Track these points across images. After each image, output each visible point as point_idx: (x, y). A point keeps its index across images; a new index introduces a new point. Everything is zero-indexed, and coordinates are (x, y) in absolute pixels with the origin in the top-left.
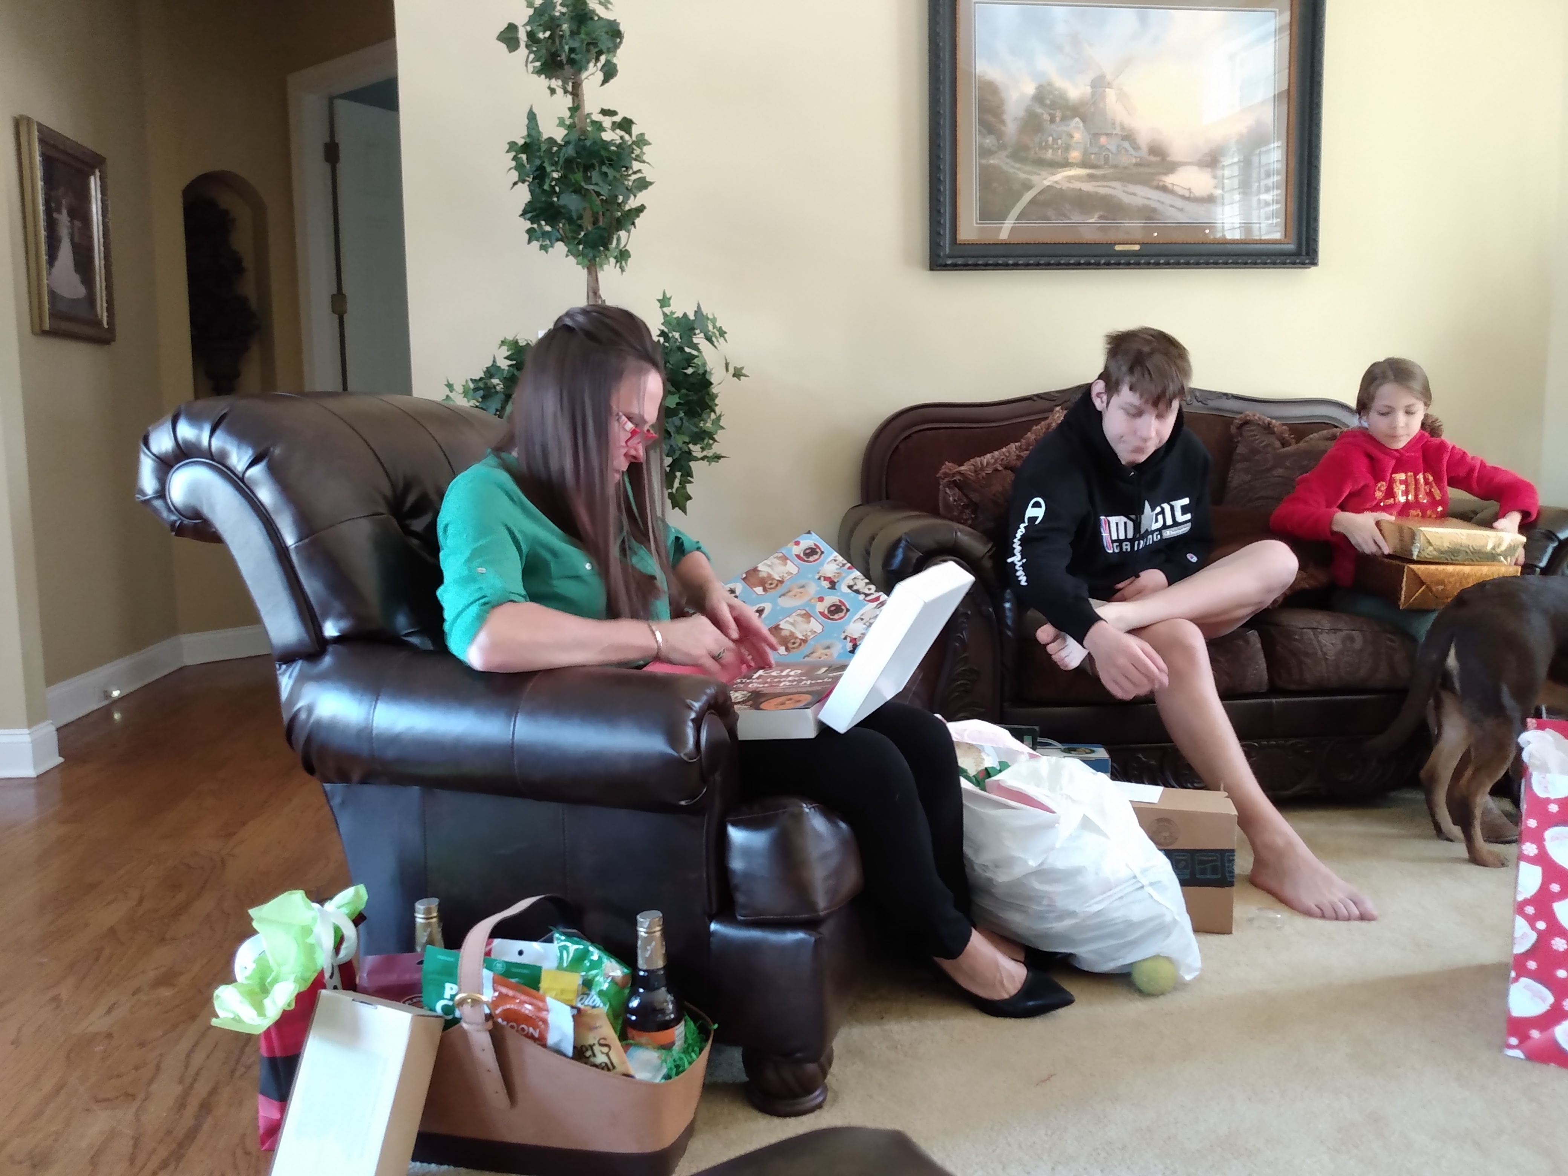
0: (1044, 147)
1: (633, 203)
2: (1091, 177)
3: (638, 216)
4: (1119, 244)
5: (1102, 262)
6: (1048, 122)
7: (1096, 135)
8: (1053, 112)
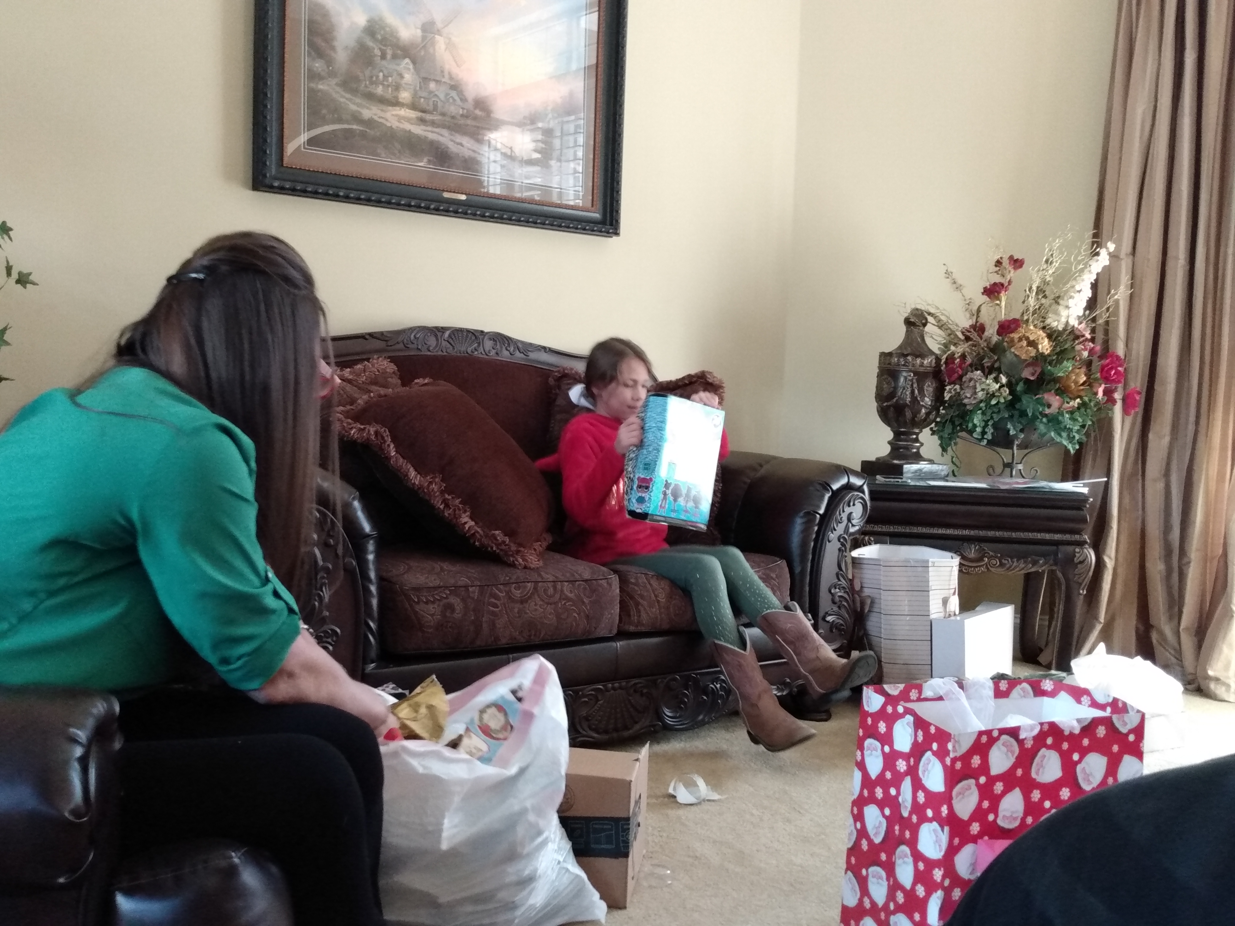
0: (374, 82)
2: (422, 121)
4: (447, 191)
5: (432, 207)
6: (379, 58)
7: (426, 80)
8: (384, 48)
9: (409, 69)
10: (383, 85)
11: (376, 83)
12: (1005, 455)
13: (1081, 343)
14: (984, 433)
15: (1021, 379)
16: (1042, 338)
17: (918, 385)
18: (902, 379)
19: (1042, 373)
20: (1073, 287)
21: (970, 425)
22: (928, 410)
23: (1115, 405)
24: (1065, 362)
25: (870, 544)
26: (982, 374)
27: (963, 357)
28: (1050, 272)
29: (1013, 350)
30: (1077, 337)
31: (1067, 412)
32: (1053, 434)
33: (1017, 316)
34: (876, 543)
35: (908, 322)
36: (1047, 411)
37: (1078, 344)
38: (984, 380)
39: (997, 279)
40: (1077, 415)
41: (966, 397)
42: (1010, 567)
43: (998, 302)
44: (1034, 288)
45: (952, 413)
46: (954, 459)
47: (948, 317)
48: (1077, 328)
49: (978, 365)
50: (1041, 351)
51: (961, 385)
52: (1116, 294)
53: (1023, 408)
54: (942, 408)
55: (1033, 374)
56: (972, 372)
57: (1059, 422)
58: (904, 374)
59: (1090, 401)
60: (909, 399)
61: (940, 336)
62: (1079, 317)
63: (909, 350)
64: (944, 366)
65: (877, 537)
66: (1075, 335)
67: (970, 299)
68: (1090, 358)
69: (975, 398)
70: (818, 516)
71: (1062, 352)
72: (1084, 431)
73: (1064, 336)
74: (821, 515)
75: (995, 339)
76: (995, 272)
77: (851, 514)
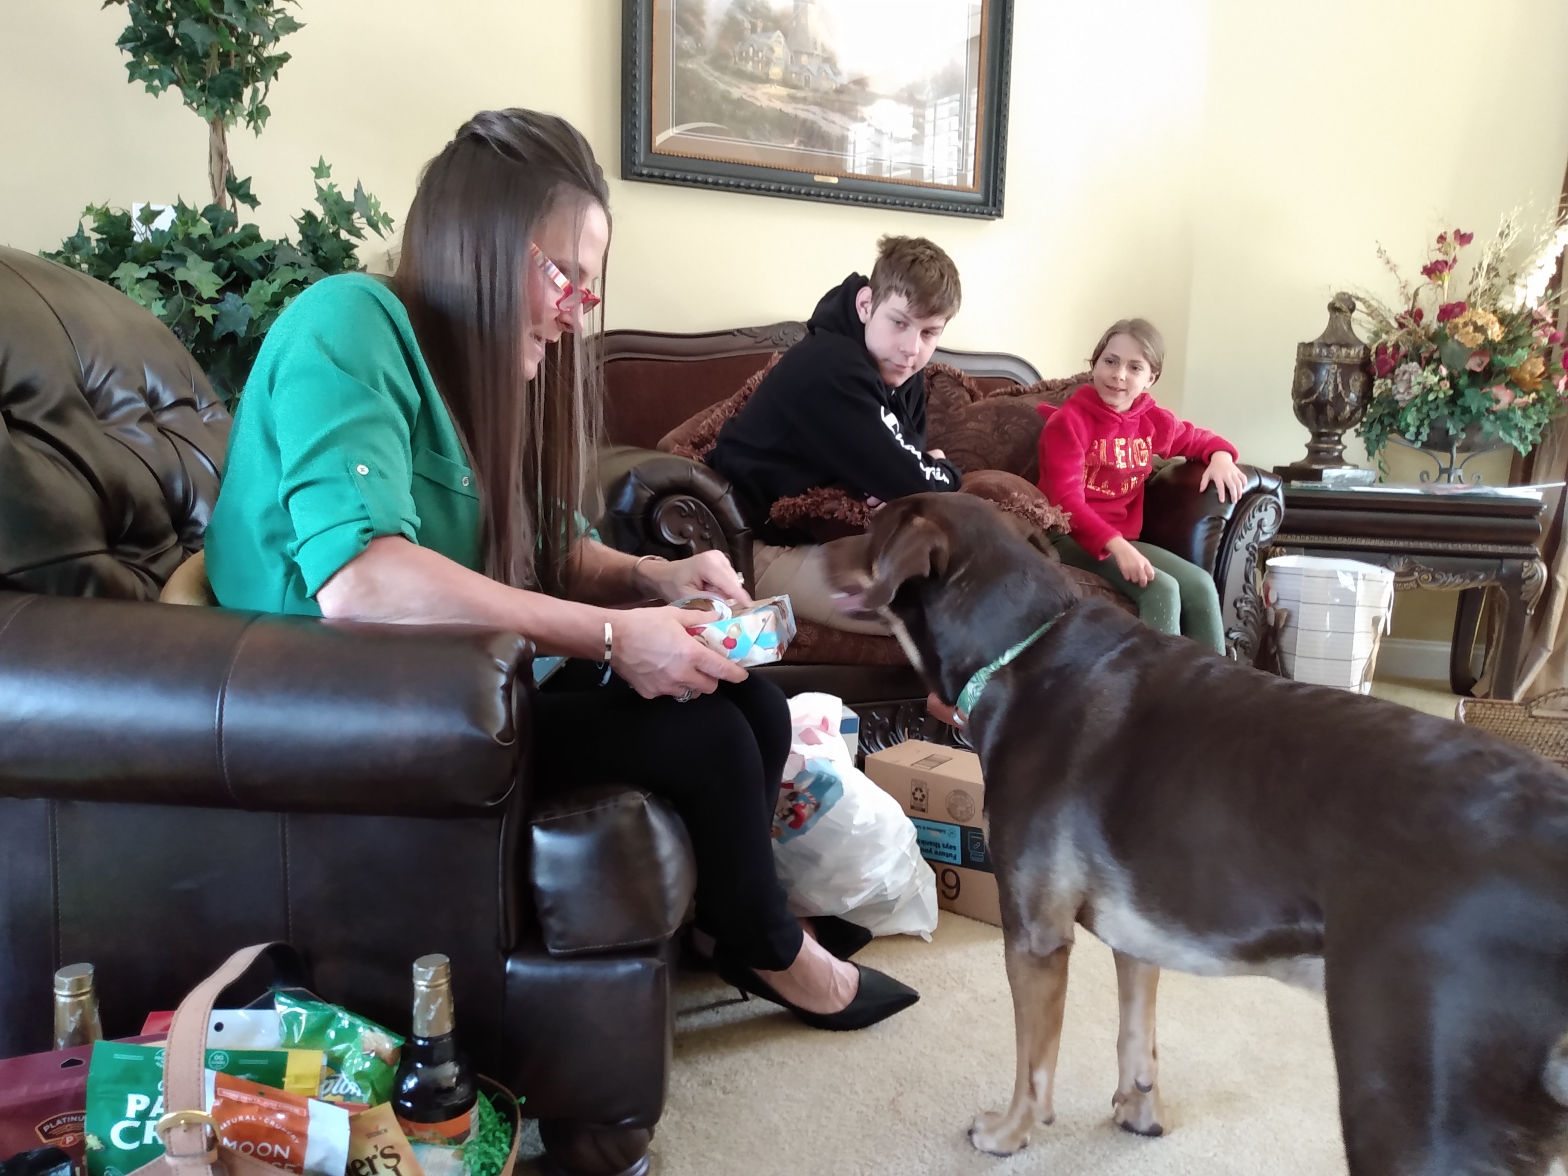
0: (746, 59)
1: (272, 50)
2: (792, 98)
3: (281, 66)
4: (819, 174)
5: (803, 191)
6: (750, 32)
7: (797, 53)
8: (755, 21)
9: (780, 43)
10: (753, 60)
12: (1443, 458)
13: (1539, 328)
14: (1418, 434)
15: (1465, 370)
16: (1493, 323)
17: (1342, 380)
18: (1324, 373)
19: (1491, 364)
20: (1533, 262)
21: (1403, 424)
22: (1353, 408)
24: (1519, 351)
25: (1281, 555)
26: (1418, 366)
27: (1396, 347)
28: (1506, 246)
29: (1456, 337)
30: (1535, 322)
31: (1519, 408)
32: (1501, 433)
33: (1461, 298)
34: (1288, 554)
35: (1333, 308)
36: (1496, 407)
37: (1537, 329)
38: (1420, 371)
39: (1440, 257)
40: (1531, 411)
41: (1399, 392)
42: (1445, 582)
43: (1440, 282)
44: (1485, 266)
45: (1380, 410)
46: (1382, 465)
47: (1379, 302)
48: (1536, 311)
49: (1415, 355)
50: (1490, 337)
51: (1393, 380)
53: (1467, 405)
54: (1369, 406)
55: (1479, 366)
56: (1407, 363)
57: (1509, 419)
58: (1327, 366)
59: (1548, 395)
60: (1331, 395)
61: (1369, 323)
62: (1539, 298)
63: (1333, 340)
64: (1374, 356)
65: (1290, 549)
66: (1533, 320)
67: (1406, 281)
68: (1551, 345)
69: (1409, 393)
70: (1224, 522)
71: (1516, 339)
72: (1539, 431)
73: (1520, 321)
74: (1227, 522)
75: (1435, 326)
76: (1439, 250)
77: (1262, 520)
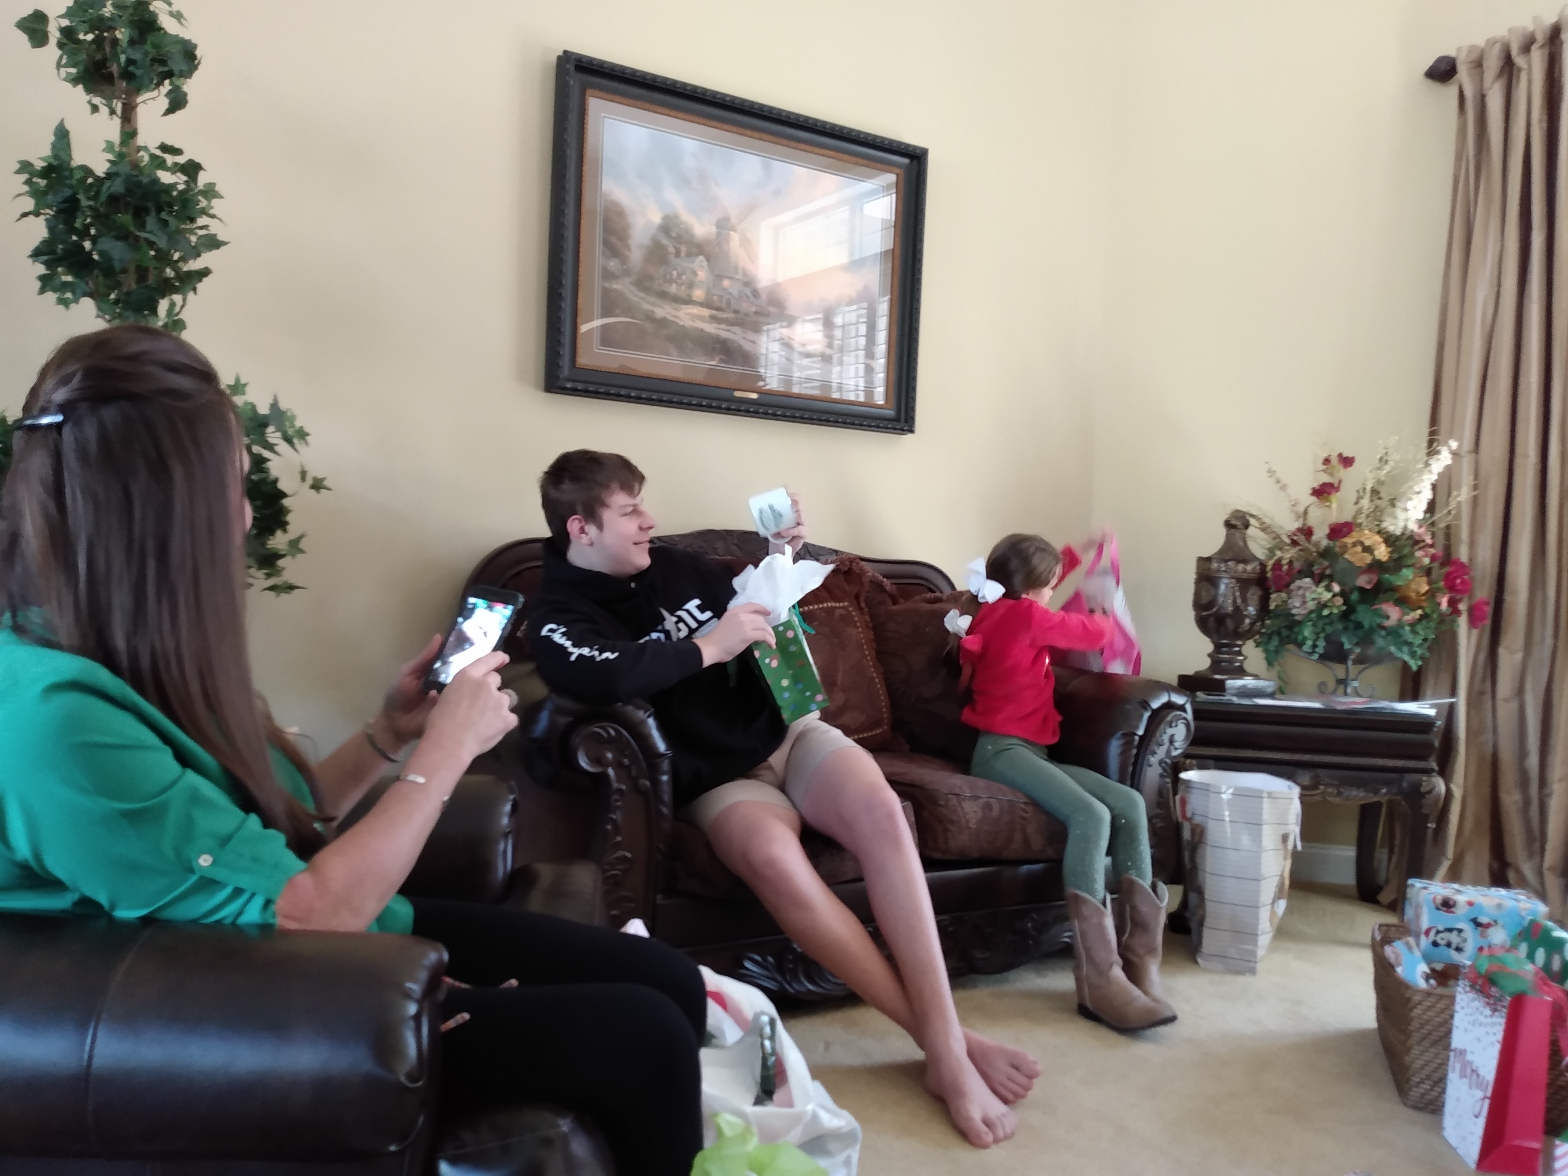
0: (668, 280)
1: (194, 265)
2: (714, 319)
3: (201, 281)
4: (738, 389)
5: (721, 406)
6: (674, 256)
8: (678, 246)
9: (703, 267)
10: (676, 282)
11: (670, 281)
12: (1339, 670)
13: (1420, 549)
14: (1314, 646)
15: (1356, 588)
16: (1379, 543)
17: (1241, 593)
18: (1223, 586)
19: (1379, 582)
20: (1411, 488)
21: (1300, 638)
22: (1252, 621)
23: (1460, 617)
24: (1405, 570)
25: (1192, 767)
26: (1312, 582)
27: (1290, 563)
28: (1386, 471)
29: (1346, 556)
30: (1417, 542)
31: (1407, 625)
32: (1393, 649)
33: (1348, 518)
34: (1198, 766)
35: (1228, 525)
36: (1387, 623)
37: (1418, 550)
38: (1314, 587)
39: (1326, 479)
41: (1295, 607)
42: (1348, 796)
43: (1327, 504)
44: (1368, 488)
45: (1278, 623)
46: (1281, 674)
47: (1272, 519)
48: (1417, 533)
49: (1309, 572)
50: (1377, 557)
51: (1288, 594)
52: (1459, 495)
53: (1359, 620)
54: (1267, 618)
55: (1369, 582)
56: (1301, 579)
57: (1398, 635)
58: (1225, 581)
59: (1433, 612)
60: (1230, 608)
61: (1264, 539)
62: (1420, 521)
63: (1230, 555)
64: (1270, 572)
65: (1201, 761)
66: (1414, 541)
67: (1296, 500)
68: (1431, 565)
69: (1305, 608)
70: (1137, 738)
71: (1401, 558)
72: (1426, 645)
73: (1402, 541)
74: (1141, 737)
75: (1325, 542)
76: (1323, 471)
77: (1172, 736)
